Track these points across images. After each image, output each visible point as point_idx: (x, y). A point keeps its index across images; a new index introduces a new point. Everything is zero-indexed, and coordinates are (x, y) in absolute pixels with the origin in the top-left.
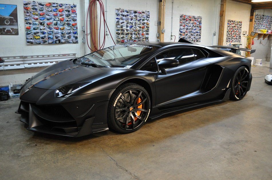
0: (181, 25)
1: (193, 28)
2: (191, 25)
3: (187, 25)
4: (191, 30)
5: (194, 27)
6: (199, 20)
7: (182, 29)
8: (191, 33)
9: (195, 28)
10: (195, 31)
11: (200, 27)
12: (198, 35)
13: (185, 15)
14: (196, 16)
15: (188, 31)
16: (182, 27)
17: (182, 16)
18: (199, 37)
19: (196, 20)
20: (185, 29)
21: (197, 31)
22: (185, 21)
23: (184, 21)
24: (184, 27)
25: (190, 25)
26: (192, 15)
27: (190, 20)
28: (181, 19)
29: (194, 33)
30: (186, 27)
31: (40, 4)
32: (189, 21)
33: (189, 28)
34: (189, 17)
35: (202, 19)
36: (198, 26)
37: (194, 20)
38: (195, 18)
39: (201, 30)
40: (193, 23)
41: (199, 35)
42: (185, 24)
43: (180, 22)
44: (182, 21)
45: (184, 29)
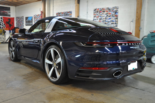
0: (94, 17)
1: (107, 18)
2: (105, 16)
3: (100, 16)
4: (104, 20)
5: (108, 16)
6: (115, 10)
7: (96, 20)
8: (105, 22)
9: (109, 18)
10: (109, 20)
11: (117, 16)
12: (113, 23)
13: (98, 8)
14: (111, 7)
15: (101, 20)
16: (95, 18)
17: (95, 10)
18: (115, 25)
19: (111, 10)
20: (99, 19)
21: (112, 20)
22: (99, 13)
23: (97, 13)
24: (97, 18)
25: (103, 16)
26: (106, 7)
27: (104, 12)
28: (95, 12)
29: (108, 22)
30: (100, 17)
31: (37, 16)
32: (102, 12)
33: (102, 18)
34: (103, 9)
35: (118, 8)
36: (114, 15)
37: (108, 10)
38: (109, 9)
39: (117, 18)
40: (107, 13)
41: (115, 23)
42: (99, 15)
43: (94, 15)
44: (95, 14)
45: (97, 19)
